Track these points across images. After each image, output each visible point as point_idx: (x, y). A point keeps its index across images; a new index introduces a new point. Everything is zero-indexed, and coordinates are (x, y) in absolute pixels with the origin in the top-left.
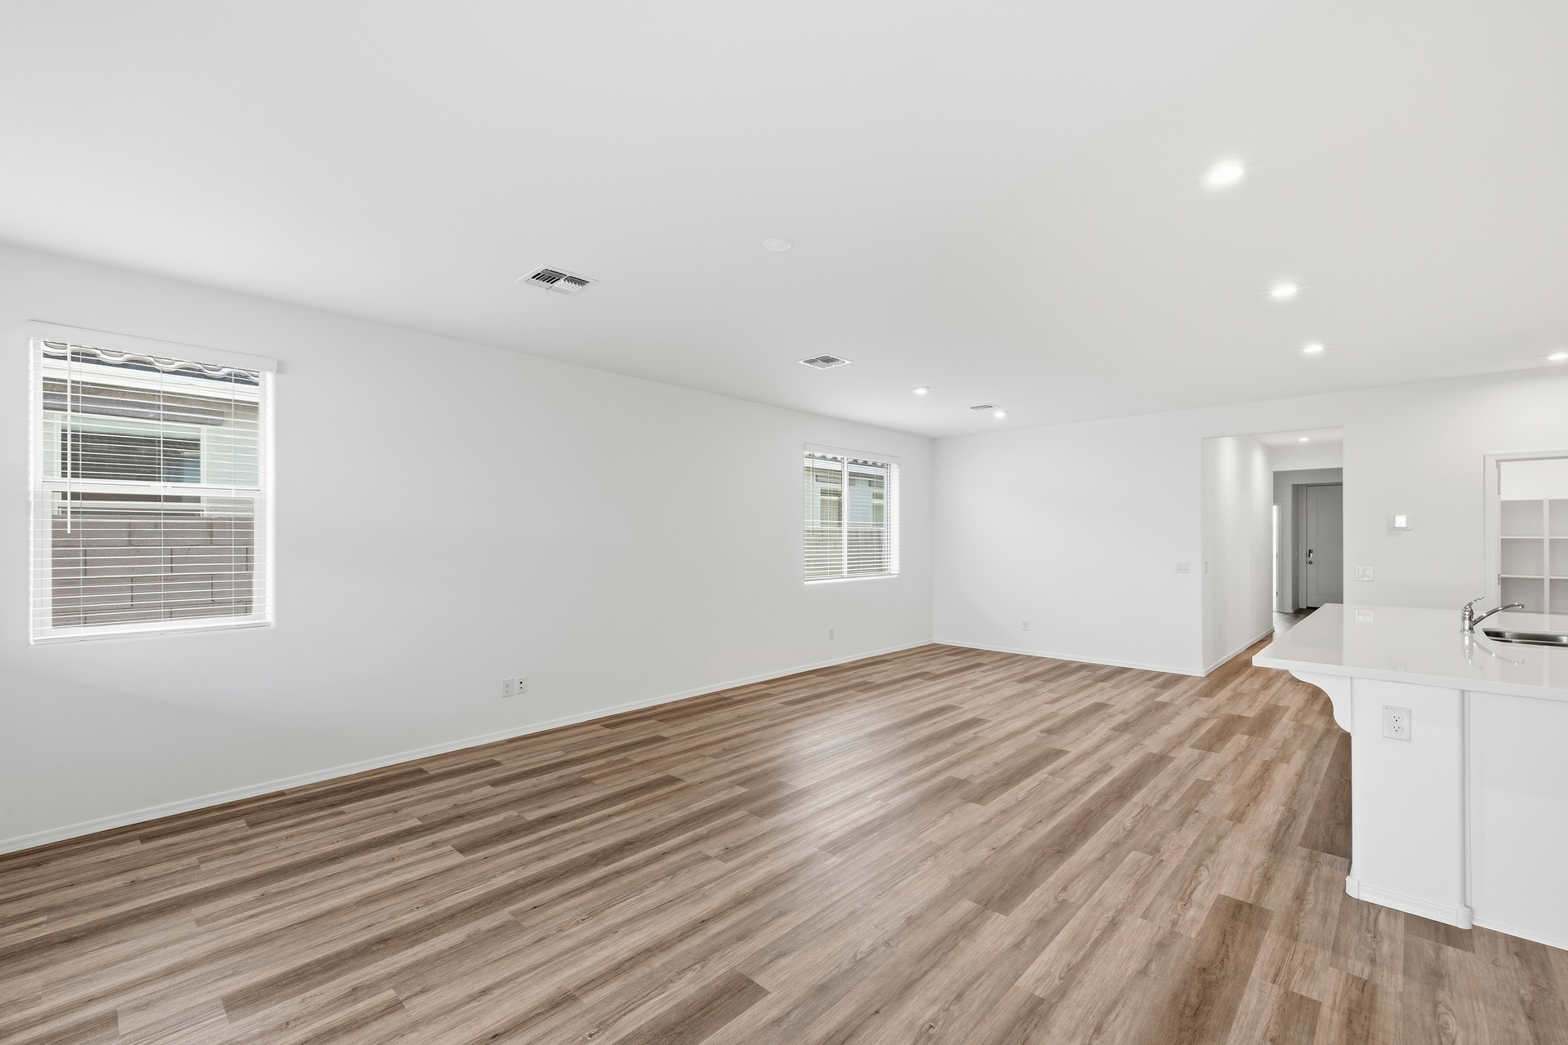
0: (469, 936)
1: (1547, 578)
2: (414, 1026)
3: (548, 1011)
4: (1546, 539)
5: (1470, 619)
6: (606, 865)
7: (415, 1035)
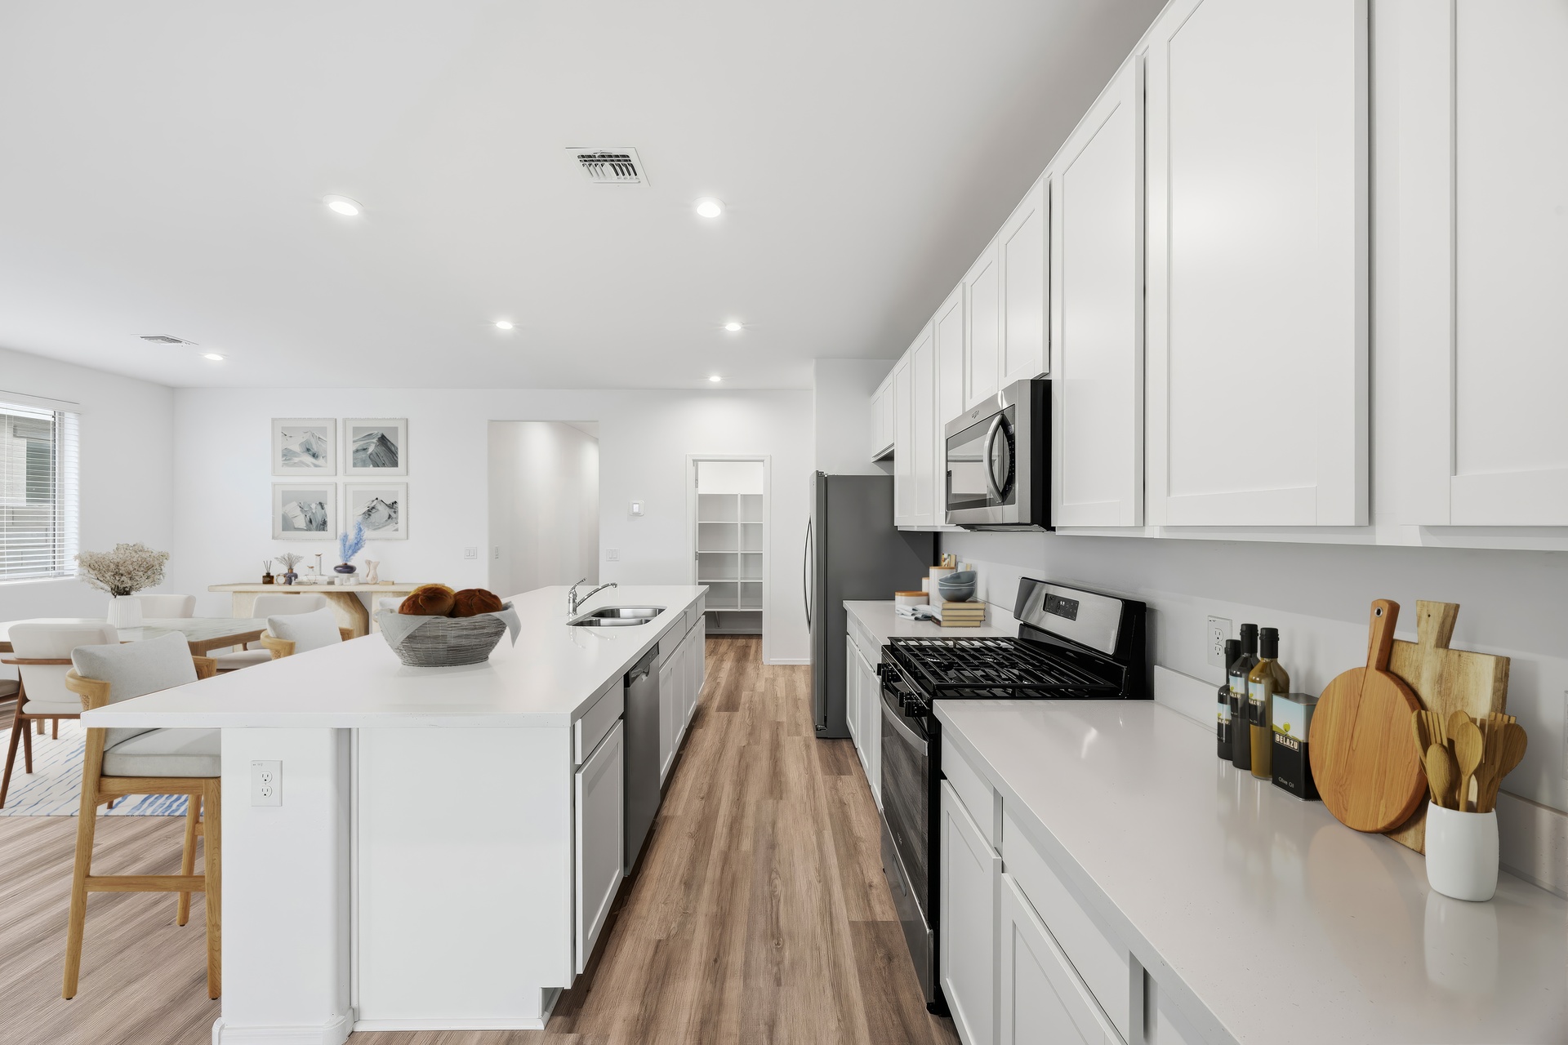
1: (739, 552)
4: (739, 523)
5: (574, 602)
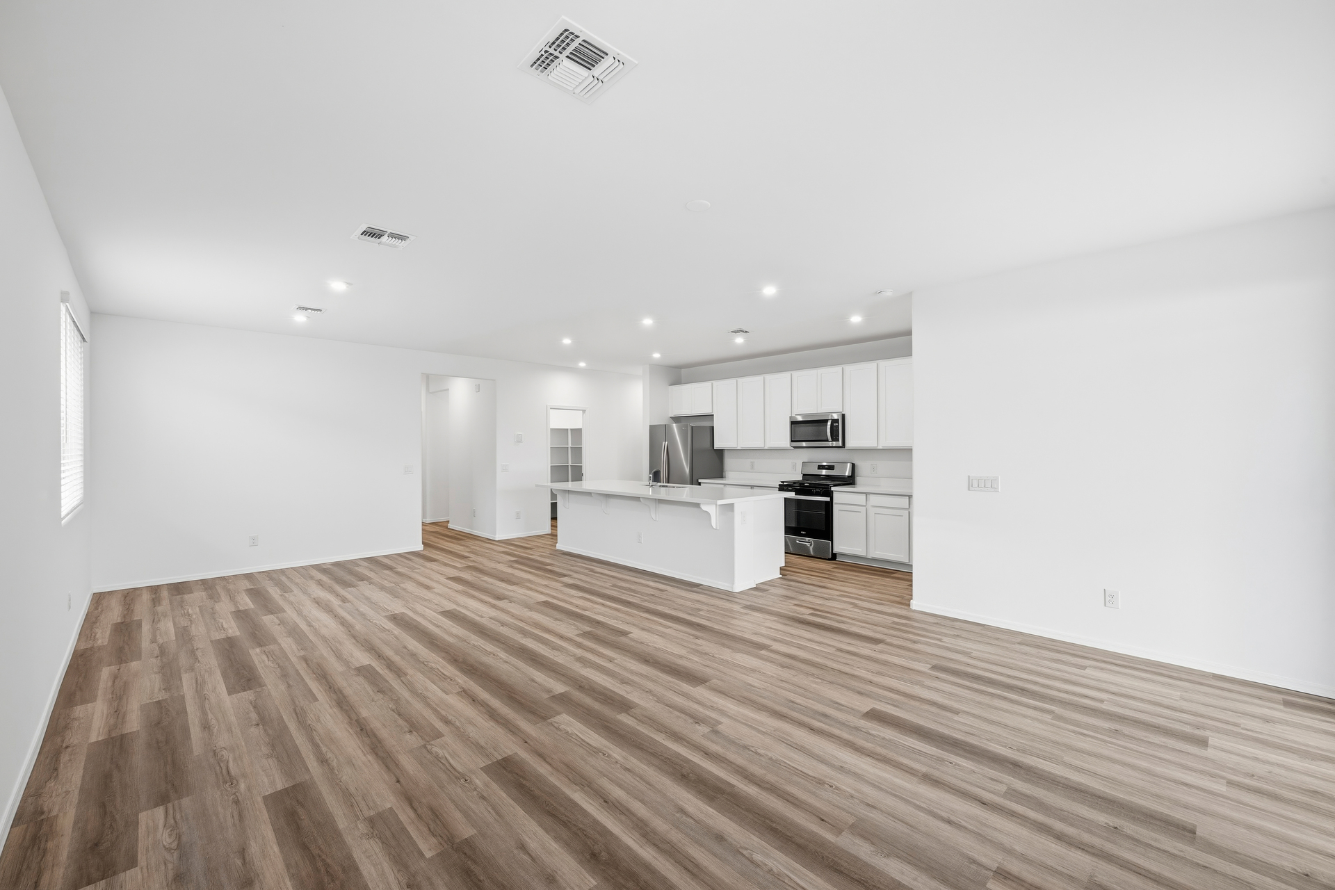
0: (888, 856)
2: (1009, 852)
3: (944, 784)
6: (733, 786)
7: (1017, 848)
